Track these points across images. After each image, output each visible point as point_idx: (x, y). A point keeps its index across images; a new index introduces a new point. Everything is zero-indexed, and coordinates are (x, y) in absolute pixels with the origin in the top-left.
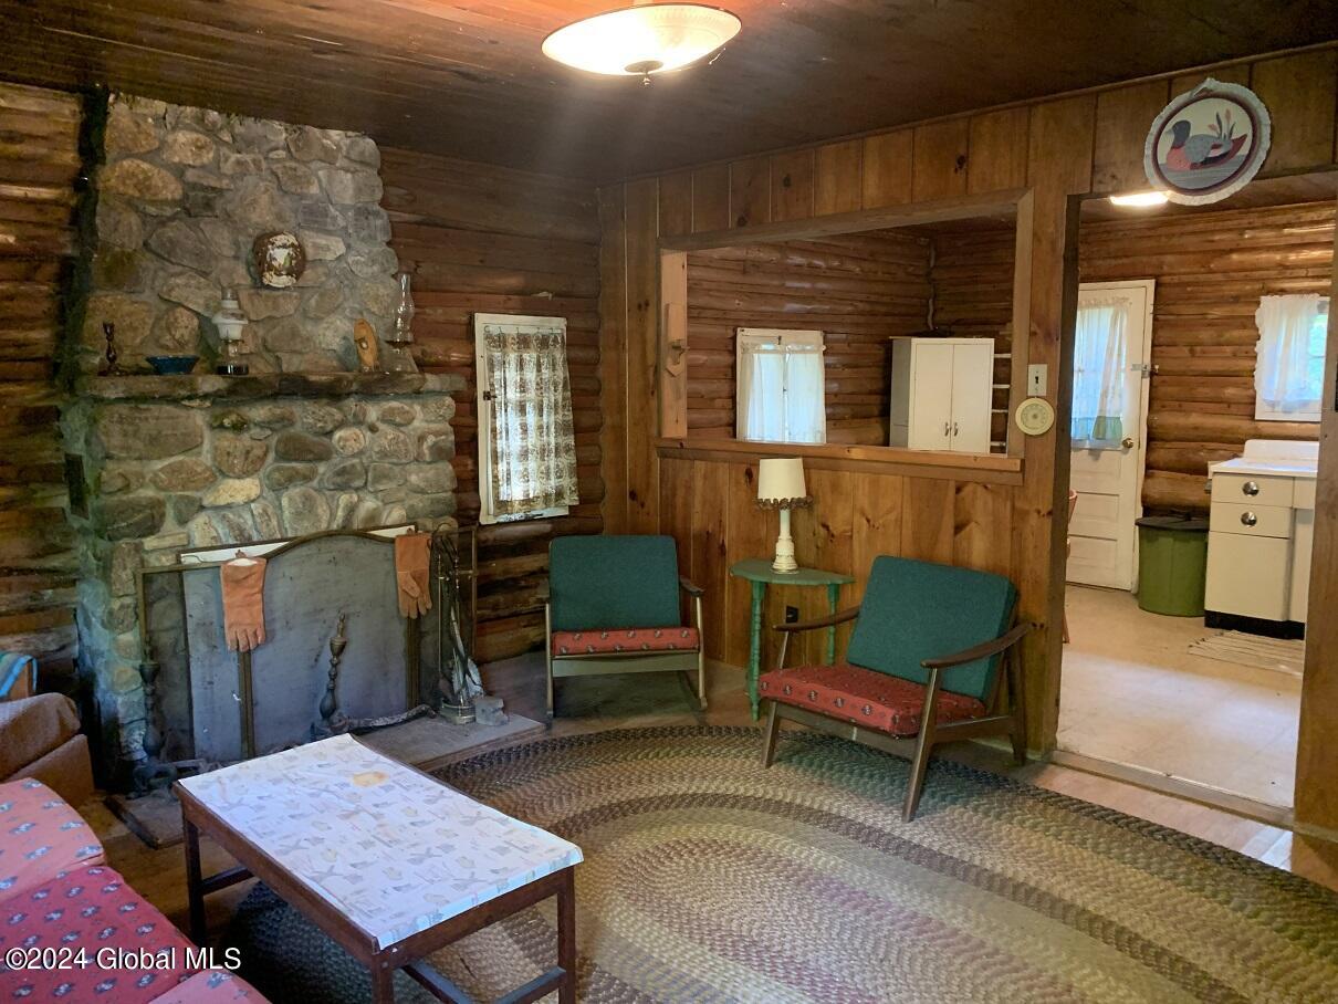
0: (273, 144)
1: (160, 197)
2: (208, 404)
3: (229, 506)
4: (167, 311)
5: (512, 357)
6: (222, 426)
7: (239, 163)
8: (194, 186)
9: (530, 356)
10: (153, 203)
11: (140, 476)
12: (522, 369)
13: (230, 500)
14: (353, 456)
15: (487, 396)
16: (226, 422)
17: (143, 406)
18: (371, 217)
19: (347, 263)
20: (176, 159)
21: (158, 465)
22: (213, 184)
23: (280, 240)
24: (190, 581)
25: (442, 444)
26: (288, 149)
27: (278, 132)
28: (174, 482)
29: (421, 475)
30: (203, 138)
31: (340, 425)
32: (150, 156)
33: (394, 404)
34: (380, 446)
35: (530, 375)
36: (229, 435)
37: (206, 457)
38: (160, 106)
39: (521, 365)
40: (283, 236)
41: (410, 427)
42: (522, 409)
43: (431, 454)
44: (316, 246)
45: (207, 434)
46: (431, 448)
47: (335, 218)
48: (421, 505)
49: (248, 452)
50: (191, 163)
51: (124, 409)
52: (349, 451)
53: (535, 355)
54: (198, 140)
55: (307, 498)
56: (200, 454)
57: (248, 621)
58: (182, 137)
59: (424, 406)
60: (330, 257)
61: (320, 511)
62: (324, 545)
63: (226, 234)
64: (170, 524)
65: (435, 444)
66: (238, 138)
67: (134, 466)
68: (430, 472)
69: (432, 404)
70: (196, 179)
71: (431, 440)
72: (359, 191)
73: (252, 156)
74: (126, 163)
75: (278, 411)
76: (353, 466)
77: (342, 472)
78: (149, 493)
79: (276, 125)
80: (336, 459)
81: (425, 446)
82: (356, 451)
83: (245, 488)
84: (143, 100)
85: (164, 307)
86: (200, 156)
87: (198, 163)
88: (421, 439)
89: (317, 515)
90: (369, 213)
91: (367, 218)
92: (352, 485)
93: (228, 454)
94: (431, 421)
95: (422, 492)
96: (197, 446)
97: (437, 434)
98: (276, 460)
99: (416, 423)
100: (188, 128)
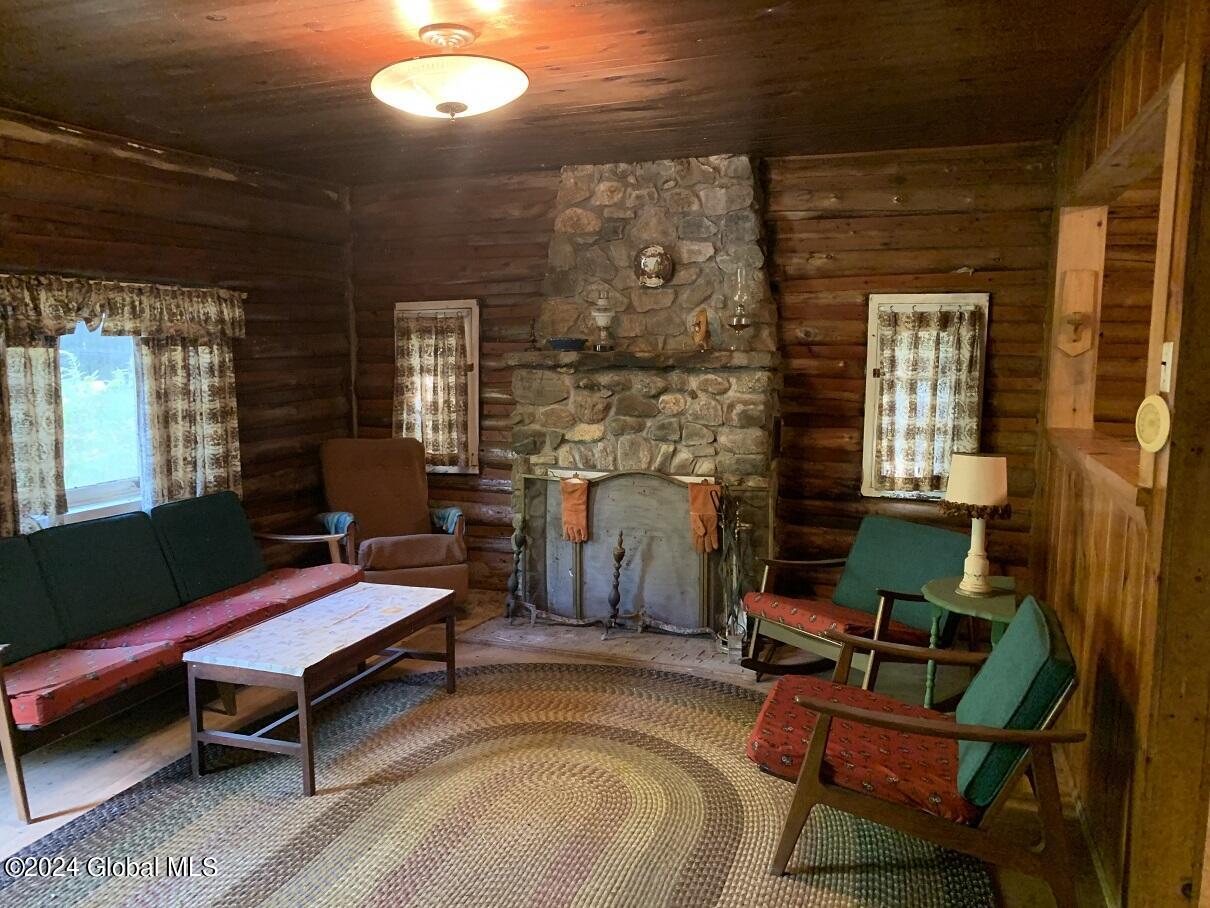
0: (665, 178)
1: (586, 231)
2: (572, 371)
3: (581, 442)
4: (586, 308)
5: (905, 335)
6: (578, 387)
7: (638, 197)
8: (610, 220)
9: (928, 335)
10: (580, 235)
11: (532, 415)
12: (916, 347)
13: (581, 438)
14: (674, 416)
15: (876, 373)
16: (581, 384)
17: (534, 371)
18: (740, 222)
19: (716, 262)
20: (598, 203)
21: (542, 410)
22: (622, 216)
23: (651, 250)
24: (551, 487)
25: (749, 413)
26: (675, 180)
27: (669, 168)
28: (549, 422)
29: (731, 437)
30: (615, 184)
31: (665, 391)
32: (584, 203)
33: (711, 376)
34: (693, 409)
35: (927, 353)
36: (585, 393)
37: (571, 406)
38: (589, 168)
39: (916, 342)
40: (652, 249)
41: (725, 396)
42: (912, 388)
43: (740, 420)
44: (691, 252)
45: (572, 393)
46: (739, 415)
47: (708, 228)
48: (728, 462)
49: (594, 406)
50: (607, 203)
51: (524, 373)
52: (668, 412)
53: (935, 333)
54: (612, 186)
55: (632, 443)
56: (567, 405)
57: (574, 522)
58: (603, 186)
59: (738, 379)
60: (701, 259)
61: (641, 455)
62: (638, 481)
63: (624, 252)
64: (547, 448)
65: (743, 412)
66: (639, 179)
67: (531, 409)
68: (739, 435)
69: (745, 377)
70: (610, 215)
71: (739, 408)
72: (730, 201)
73: (648, 190)
74: (568, 212)
75: (616, 378)
76: (671, 424)
77: (662, 427)
78: (536, 427)
79: (667, 163)
80: (660, 418)
81: (735, 412)
82: (675, 412)
83: (592, 431)
84: (580, 167)
85: (586, 305)
86: (612, 198)
87: (611, 203)
88: (731, 407)
89: (639, 458)
90: (739, 219)
91: (736, 223)
92: (670, 438)
93: (581, 406)
94: (743, 392)
95: (730, 451)
96: (565, 399)
97: (745, 403)
98: (617, 414)
99: (731, 393)
100: (609, 179)
